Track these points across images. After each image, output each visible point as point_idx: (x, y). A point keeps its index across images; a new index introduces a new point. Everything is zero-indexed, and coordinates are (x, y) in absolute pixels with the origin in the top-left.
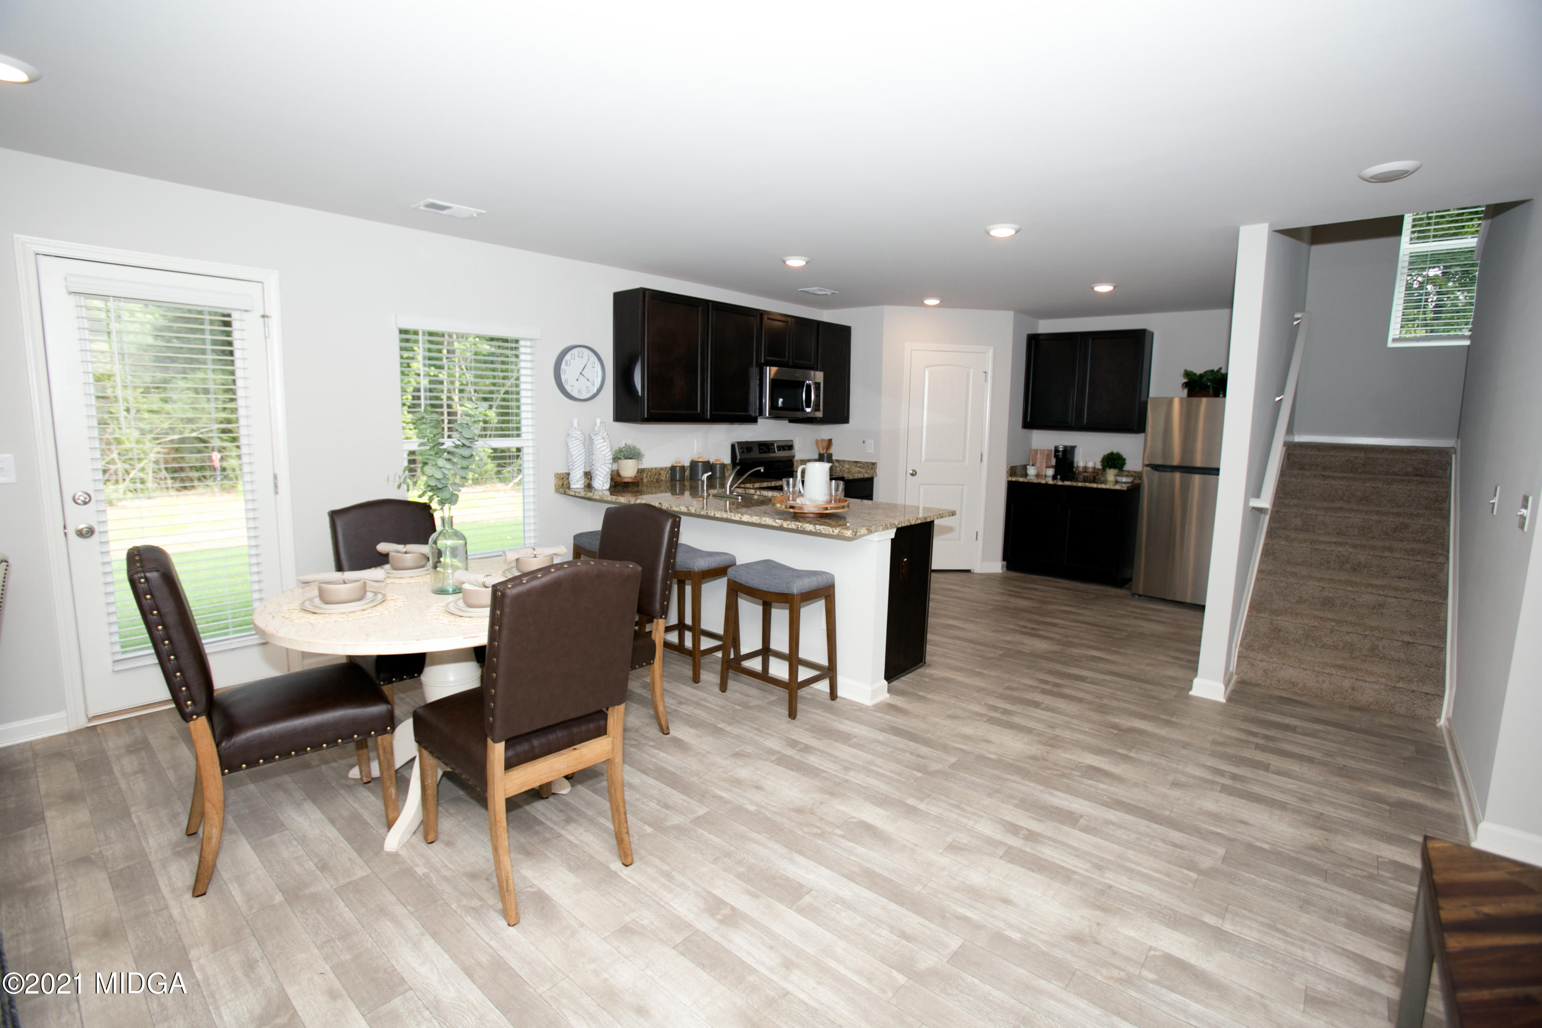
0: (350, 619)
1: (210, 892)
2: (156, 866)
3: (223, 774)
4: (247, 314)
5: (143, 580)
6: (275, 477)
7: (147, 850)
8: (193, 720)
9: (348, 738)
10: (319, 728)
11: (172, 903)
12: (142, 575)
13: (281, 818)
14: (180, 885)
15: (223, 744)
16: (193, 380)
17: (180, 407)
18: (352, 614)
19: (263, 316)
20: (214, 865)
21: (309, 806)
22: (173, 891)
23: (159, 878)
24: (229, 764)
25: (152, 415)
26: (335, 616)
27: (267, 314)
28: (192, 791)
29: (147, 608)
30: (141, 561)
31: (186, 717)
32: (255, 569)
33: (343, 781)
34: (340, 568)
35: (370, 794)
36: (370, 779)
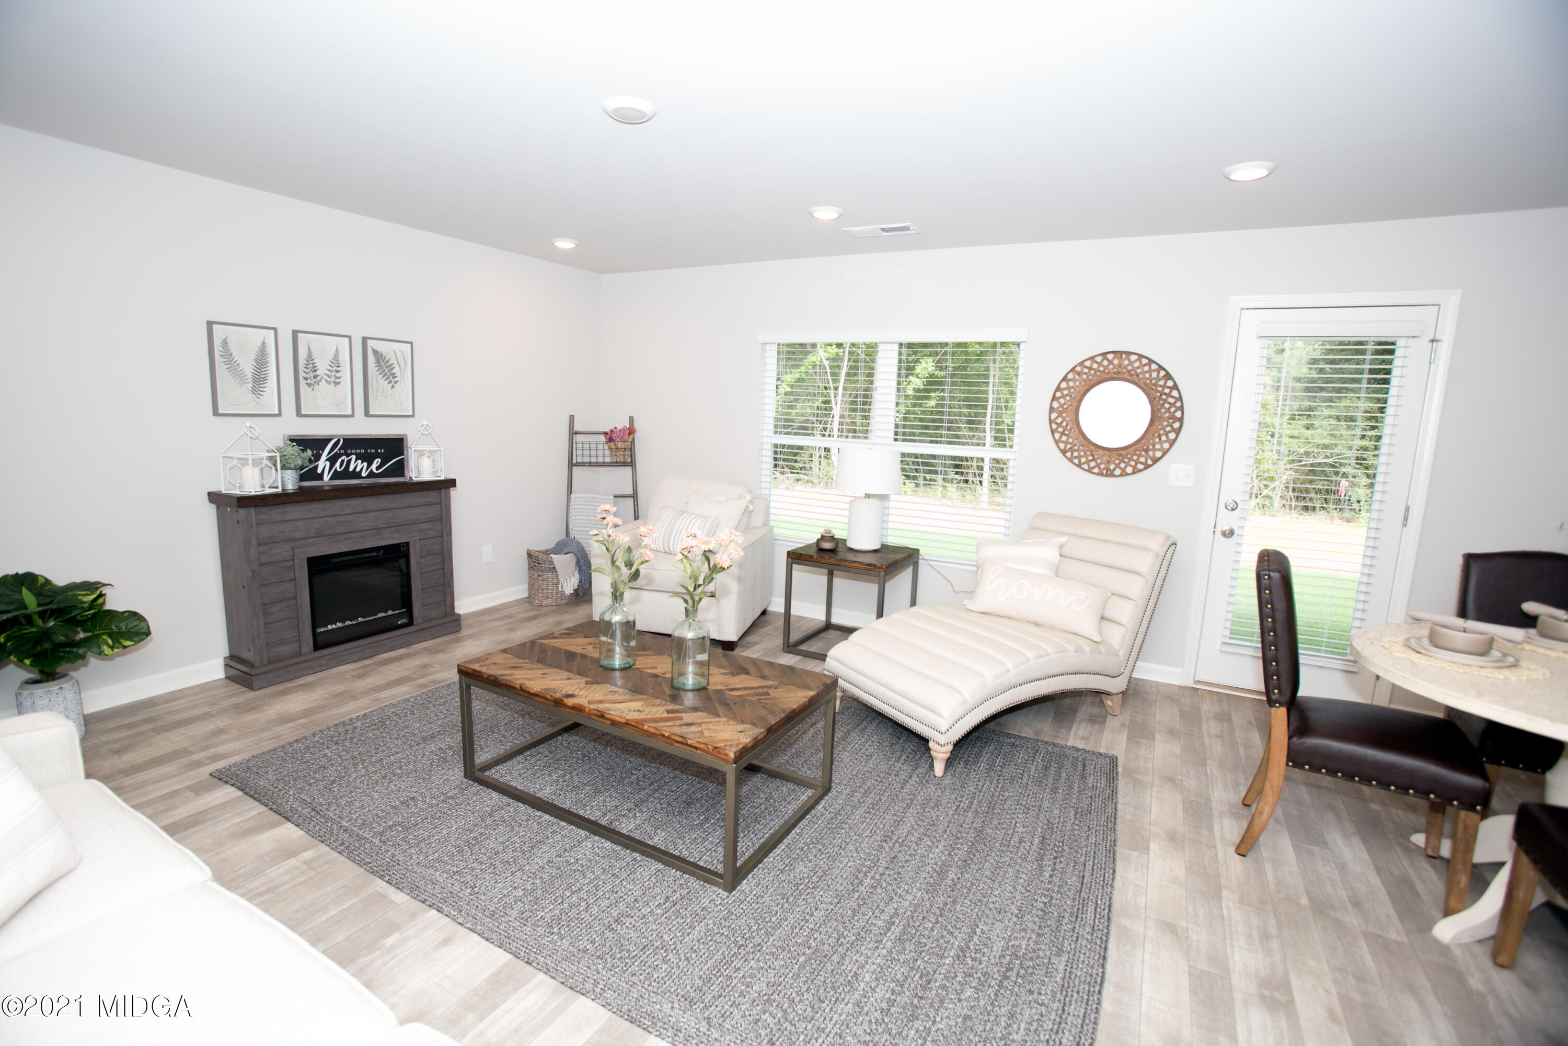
0: (1461, 671)
1: (1249, 857)
2: (1215, 813)
3: (1287, 765)
4: (1414, 340)
5: (1266, 577)
6: (1407, 509)
7: (1212, 798)
8: (1275, 707)
9: (1423, 793)
10: (1392, 768)
11: (1219, 847)
12: (1267, 573)
13: (1326, 836)
14: (1229, 838)
15: (1294, 739)
16: (1337, 407)
17: (1319, 435)
18: (1465, 667)
19: (1432, 341)
20: (1258, 839)
21: (1356, 841)
22: (1222, 838)
23: (1215, 823)
24: (1295, 759)
25: (1291, 440)
26: (1443, 661)
27: (1437, 338)
28: (1255, 772)
29: (1264, 601)
30: (1268, 561)
31: (1271, 702)
32: (1362, 597)
33: (1401, 840)
34: (1463, 613)
35: (1430, 869)
36: (1436, 855)
